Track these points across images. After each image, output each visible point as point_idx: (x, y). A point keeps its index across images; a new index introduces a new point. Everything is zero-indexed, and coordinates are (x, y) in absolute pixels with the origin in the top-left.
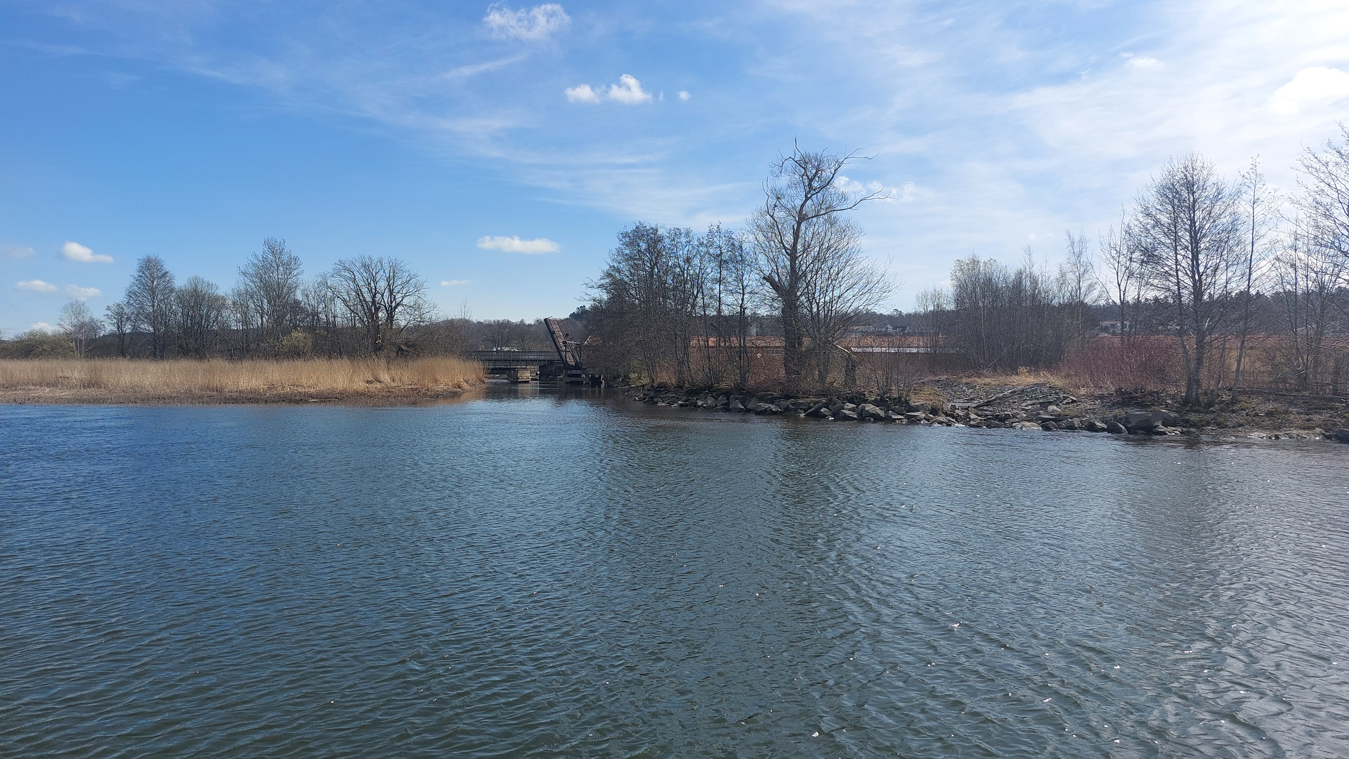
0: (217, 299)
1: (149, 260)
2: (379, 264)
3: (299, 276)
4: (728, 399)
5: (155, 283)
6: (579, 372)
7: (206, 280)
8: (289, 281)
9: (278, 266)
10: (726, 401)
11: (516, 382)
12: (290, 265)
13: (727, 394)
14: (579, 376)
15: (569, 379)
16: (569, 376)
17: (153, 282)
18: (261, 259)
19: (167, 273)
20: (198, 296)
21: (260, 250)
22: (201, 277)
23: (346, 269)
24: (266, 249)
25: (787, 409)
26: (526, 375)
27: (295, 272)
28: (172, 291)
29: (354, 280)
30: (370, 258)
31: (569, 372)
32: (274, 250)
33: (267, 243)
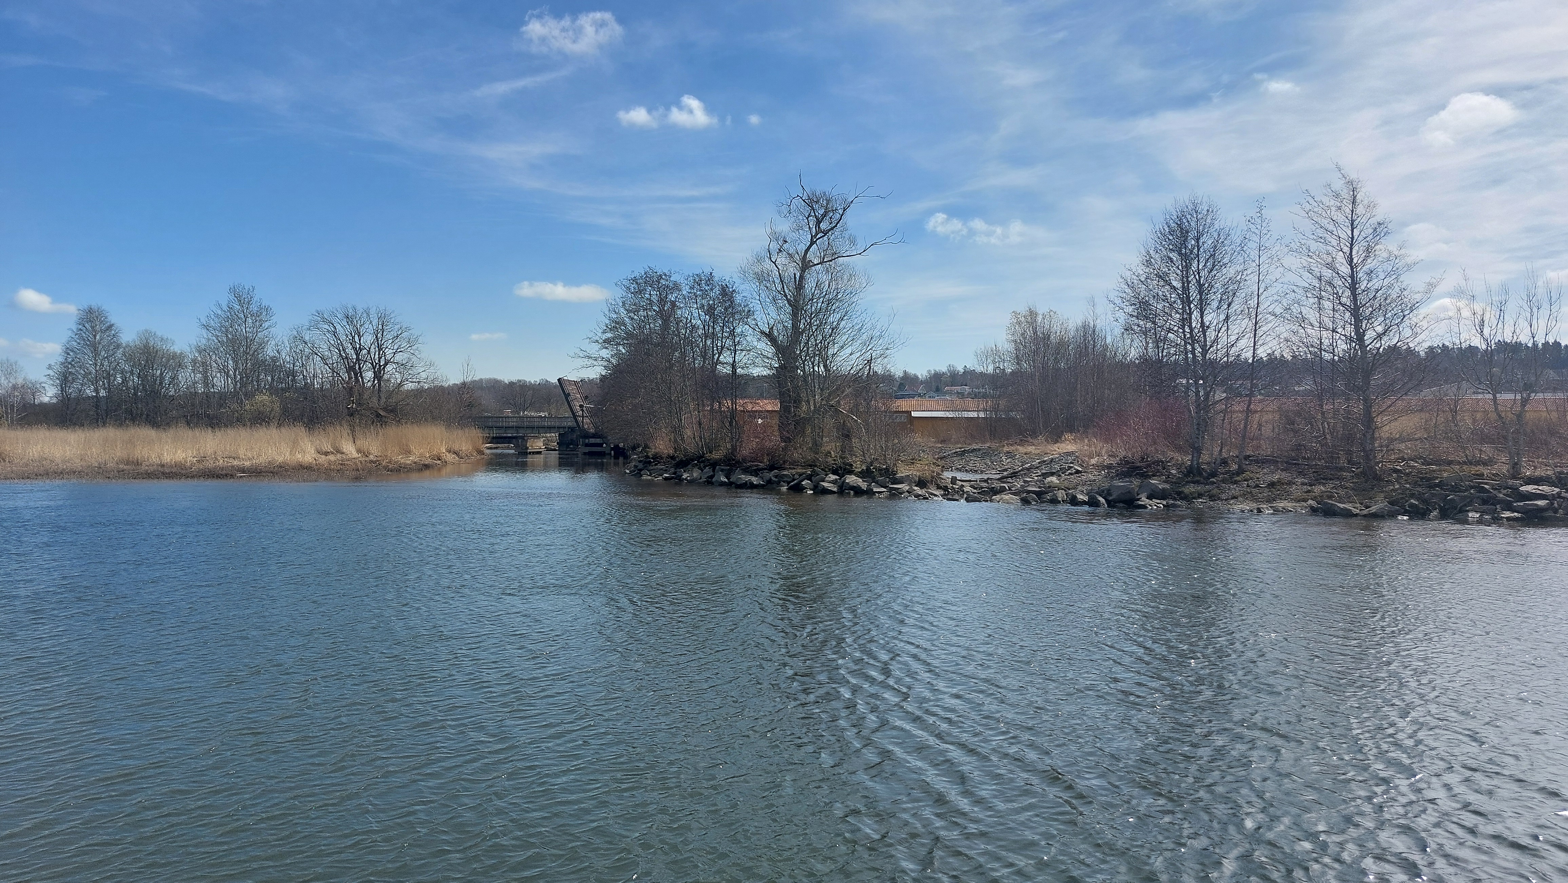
0: (174, 356)
1: (90, 311)
2: (365, 315)
3: (272, 330)
4: (714, 471)
5: (98, 337)
6: (598, 441)
7: (159, 334)
8: (259, 335)
9: (246, 317)
10: (712, 473)
11: (524, 453)
12: (261, 316)
13: (714, 465)
14: (601, 445)
15: (587, 450)
16: (587, 445)
17: (95, 336)
18: (225, 308)
19: (111, 326)
20: (149, 353)
21: (225, 298)
22: (153, 331)
23: (325, 320)
24: (232, 297)
25: (770, 482)
26: (537, 444)
27: (266, 325)
28: (118, 346)
29: (335, 333)
30: (355, 309)
31: (587, 441)
32: (241, 298)
33: (233, 290)
